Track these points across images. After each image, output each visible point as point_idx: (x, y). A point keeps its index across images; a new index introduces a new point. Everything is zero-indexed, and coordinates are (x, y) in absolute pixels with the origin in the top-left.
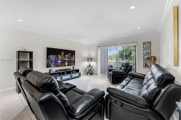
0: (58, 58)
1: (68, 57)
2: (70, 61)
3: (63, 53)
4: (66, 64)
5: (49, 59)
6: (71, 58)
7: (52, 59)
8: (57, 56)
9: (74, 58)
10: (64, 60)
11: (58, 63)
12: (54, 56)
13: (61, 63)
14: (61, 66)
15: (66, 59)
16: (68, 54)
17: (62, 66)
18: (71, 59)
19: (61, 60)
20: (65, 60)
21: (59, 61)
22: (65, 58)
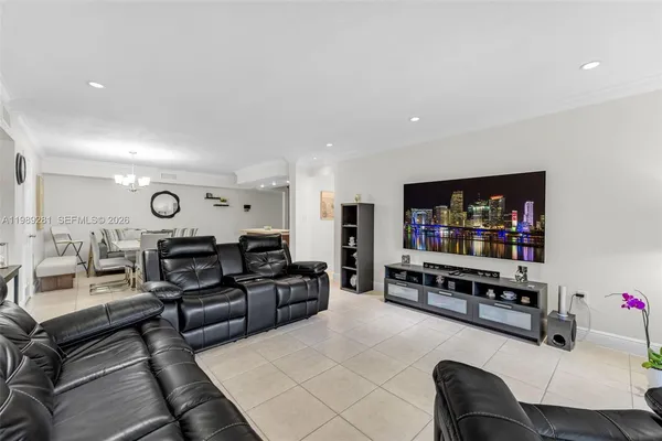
0: (440, 220)
1: (485, 213)
2: (502, 232)
3: (457, 197)
4: (478, 246)
5: (410, 223)
6: (510, 218)
7: (417, 220)
8: (434, 213)
9: (529, 218)
10: (466, 229)
11: (439, 236)
12: (422, 212)
13: (449, 237)
14: (452, 251)
15: (478, 224)
16: (486, 198)
17: (454, 252)
18: (510, 225)
19: (450, 228)
20: (471, 229)
21: (443, 232)
22: (470, 216)
